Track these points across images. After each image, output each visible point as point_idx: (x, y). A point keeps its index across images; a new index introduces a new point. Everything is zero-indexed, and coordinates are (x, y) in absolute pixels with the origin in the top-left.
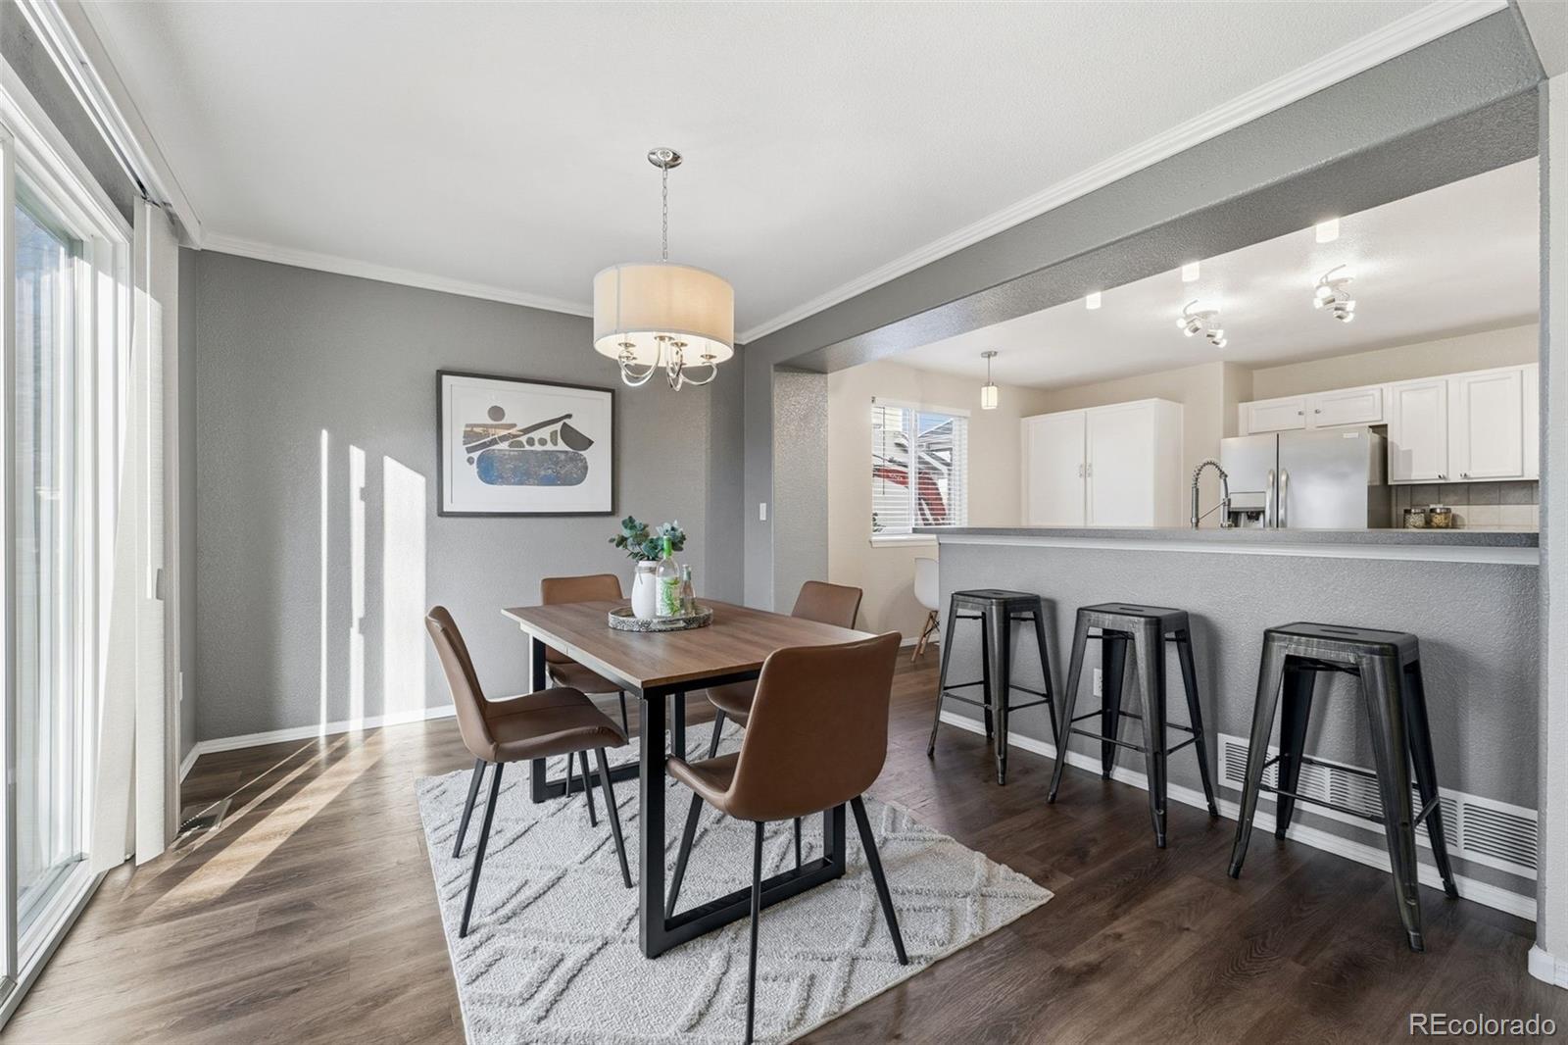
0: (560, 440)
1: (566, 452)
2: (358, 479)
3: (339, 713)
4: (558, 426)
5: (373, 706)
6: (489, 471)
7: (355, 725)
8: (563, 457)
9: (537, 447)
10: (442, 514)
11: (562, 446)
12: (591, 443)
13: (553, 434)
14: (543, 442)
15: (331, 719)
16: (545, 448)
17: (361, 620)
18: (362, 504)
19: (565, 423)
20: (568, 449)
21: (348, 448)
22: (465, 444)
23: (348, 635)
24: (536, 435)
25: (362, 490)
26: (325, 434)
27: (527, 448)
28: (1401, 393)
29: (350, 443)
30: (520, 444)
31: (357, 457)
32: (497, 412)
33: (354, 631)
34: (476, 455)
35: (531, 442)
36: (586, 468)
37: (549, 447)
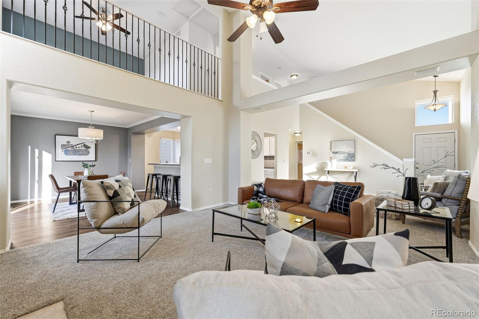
0: (83, 147)
1: (84, 149)
2: (37, 154)
3: (32, 197)
4: (83, 144)
5: (40, 196)
6: (67, 153)
7: (36, 199)
8: (84, 150)
9: (78, 148)
10: (56, 161)
11: (83, 148)
12: (90, 147)
13: (82, 146)
14: (79, 147)
15: (31, 198)
16: (80, 149)
17: (37, 181)
18: (38, 159)
19: (84, 144)
20: (85, 149)
21: (35, 150)
22: (61, 148)
23: (34, 184)
24: (77, 146)
25: (38, 157)
26: (30, 147)
27: (75, 148)
28: (272, 139)
29: (35, 148)
30: (74, 148)
31: (37, 151)
32: (68, 142)
33: (36, 182)
34: (64, 150)
35: (76, 147)
36: (89, 152)
37: (81, 148)
